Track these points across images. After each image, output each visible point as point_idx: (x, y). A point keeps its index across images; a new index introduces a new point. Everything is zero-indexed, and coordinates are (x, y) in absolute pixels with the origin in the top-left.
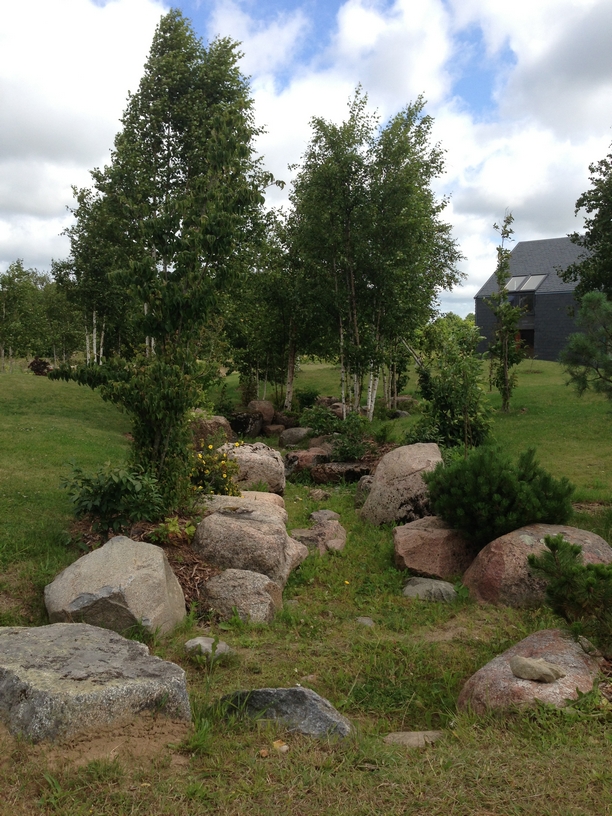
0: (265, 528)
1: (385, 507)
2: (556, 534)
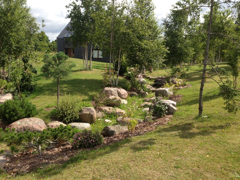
2: (28, 121)
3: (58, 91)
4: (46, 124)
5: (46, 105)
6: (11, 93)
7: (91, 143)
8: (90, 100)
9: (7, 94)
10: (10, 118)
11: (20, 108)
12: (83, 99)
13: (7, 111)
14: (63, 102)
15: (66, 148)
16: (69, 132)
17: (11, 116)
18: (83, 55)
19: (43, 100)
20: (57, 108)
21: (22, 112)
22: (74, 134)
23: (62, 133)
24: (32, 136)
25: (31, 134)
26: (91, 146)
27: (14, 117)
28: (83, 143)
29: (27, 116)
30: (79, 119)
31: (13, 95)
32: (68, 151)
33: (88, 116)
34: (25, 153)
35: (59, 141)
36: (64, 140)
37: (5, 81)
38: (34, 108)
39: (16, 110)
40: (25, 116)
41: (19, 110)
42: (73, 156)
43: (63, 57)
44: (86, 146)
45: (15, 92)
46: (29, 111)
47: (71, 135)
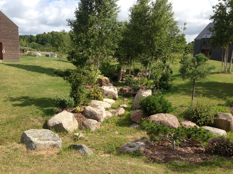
0: (99, 110)
2: (164, 116)
3: (193, 92)
4: (179, 122)
5: (180, 104)
6: (151, 89)
7: (228, 152)
8: (227, 105)
9: (148, 90)
10: (150, 111)
11: (158, 104)
12: (219, 103)
13: (149, 105)
14: (198, 104)
15: (200, 150)
16: (203, 135)
17: (151, 109)
18: (222, 57)
19: (177, 99)
20: (191, 109)
21: (160, 107)
22: (208, 138)
23: (196, 134)
24: (168, 130)
25: (167, 128)
26: (228, 155)
27: (153, 110)
28: (219, 150)
29: (163, 111)
30: (213, 124)
31: (153, 91)
32: (202, 154)
33: (224, 122)
34: (161, 144)
35: (192, 141)
36: (198, 142)
37: (146, 79)
38: (170, 106)
39: (155, 105)
40: (162, 111)
41: (157, 105)
42: (207, 160)
43: (203, 59)
44: (222, 154)
45: (154, 89)
46: (166, 107)
47: (205, 138)
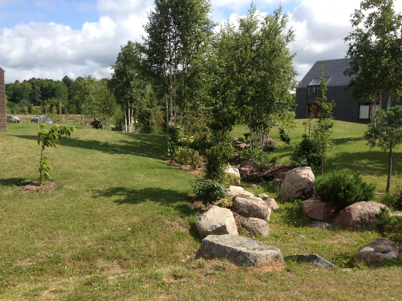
1: (289, 193)
10: (343, 199)
17: (346, 196)
21: (359, 192)
